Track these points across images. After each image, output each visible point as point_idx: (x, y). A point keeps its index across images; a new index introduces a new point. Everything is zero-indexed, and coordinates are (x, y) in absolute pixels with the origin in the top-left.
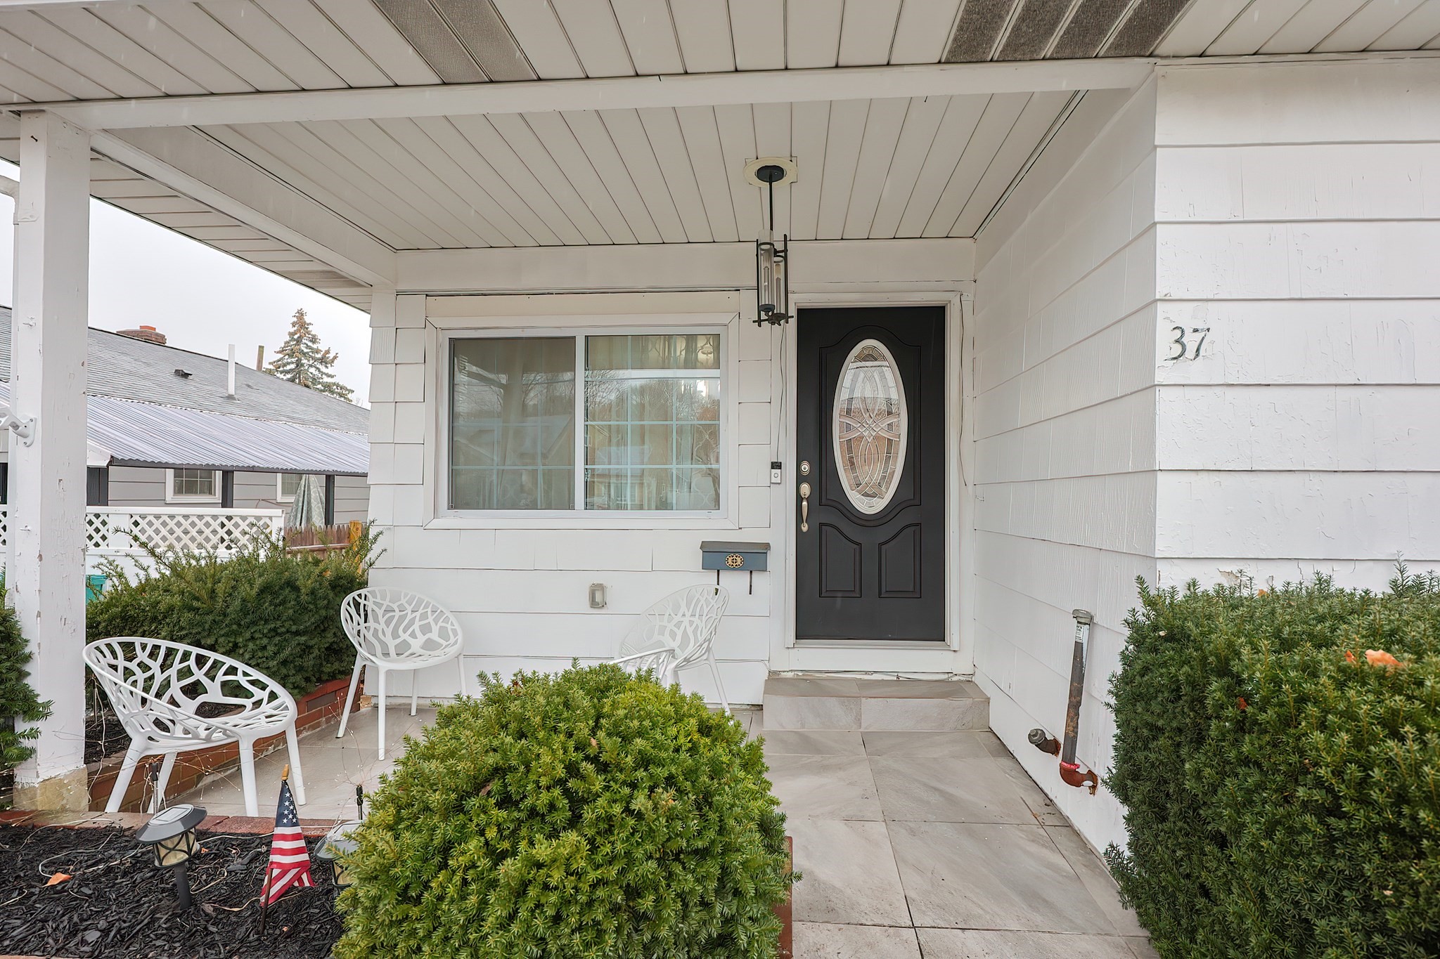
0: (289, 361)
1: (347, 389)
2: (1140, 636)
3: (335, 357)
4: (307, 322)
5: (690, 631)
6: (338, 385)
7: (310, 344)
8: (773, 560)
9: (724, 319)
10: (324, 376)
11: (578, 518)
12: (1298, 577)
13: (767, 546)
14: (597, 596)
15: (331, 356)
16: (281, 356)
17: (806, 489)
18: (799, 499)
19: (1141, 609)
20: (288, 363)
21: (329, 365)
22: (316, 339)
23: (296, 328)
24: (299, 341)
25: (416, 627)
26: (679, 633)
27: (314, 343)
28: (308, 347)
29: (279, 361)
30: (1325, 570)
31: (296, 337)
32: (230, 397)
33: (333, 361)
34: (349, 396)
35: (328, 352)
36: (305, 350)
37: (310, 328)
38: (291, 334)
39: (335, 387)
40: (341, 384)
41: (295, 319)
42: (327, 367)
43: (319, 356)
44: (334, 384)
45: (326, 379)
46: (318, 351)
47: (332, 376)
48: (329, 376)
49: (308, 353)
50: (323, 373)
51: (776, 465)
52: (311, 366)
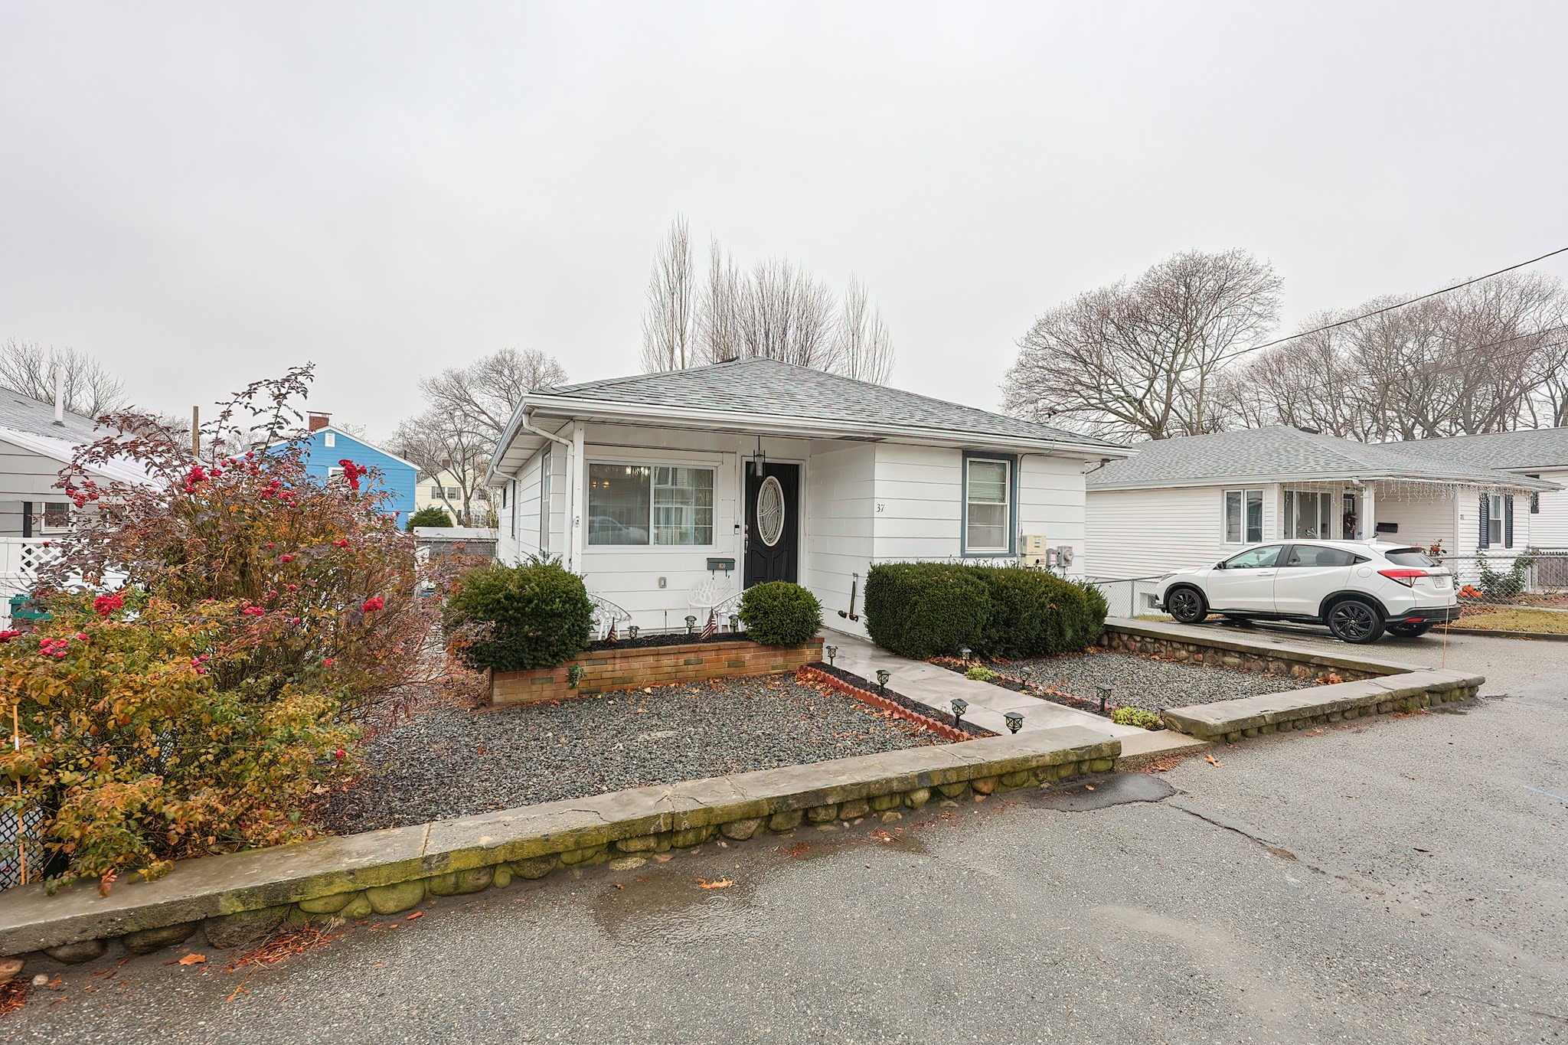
2: (870, 576)
5: (710, 594)
8: (737, 565)
9: (717, 464)
11: (652, 547)
12: (899, 561)
13: (733, 559)
14: (663, 583)
17: (748, 536)
18: (745, 540)
19: (871, 569)
26: (705, 595)
30: (905, 560)
32: (58, 423)
51: (736, 526)
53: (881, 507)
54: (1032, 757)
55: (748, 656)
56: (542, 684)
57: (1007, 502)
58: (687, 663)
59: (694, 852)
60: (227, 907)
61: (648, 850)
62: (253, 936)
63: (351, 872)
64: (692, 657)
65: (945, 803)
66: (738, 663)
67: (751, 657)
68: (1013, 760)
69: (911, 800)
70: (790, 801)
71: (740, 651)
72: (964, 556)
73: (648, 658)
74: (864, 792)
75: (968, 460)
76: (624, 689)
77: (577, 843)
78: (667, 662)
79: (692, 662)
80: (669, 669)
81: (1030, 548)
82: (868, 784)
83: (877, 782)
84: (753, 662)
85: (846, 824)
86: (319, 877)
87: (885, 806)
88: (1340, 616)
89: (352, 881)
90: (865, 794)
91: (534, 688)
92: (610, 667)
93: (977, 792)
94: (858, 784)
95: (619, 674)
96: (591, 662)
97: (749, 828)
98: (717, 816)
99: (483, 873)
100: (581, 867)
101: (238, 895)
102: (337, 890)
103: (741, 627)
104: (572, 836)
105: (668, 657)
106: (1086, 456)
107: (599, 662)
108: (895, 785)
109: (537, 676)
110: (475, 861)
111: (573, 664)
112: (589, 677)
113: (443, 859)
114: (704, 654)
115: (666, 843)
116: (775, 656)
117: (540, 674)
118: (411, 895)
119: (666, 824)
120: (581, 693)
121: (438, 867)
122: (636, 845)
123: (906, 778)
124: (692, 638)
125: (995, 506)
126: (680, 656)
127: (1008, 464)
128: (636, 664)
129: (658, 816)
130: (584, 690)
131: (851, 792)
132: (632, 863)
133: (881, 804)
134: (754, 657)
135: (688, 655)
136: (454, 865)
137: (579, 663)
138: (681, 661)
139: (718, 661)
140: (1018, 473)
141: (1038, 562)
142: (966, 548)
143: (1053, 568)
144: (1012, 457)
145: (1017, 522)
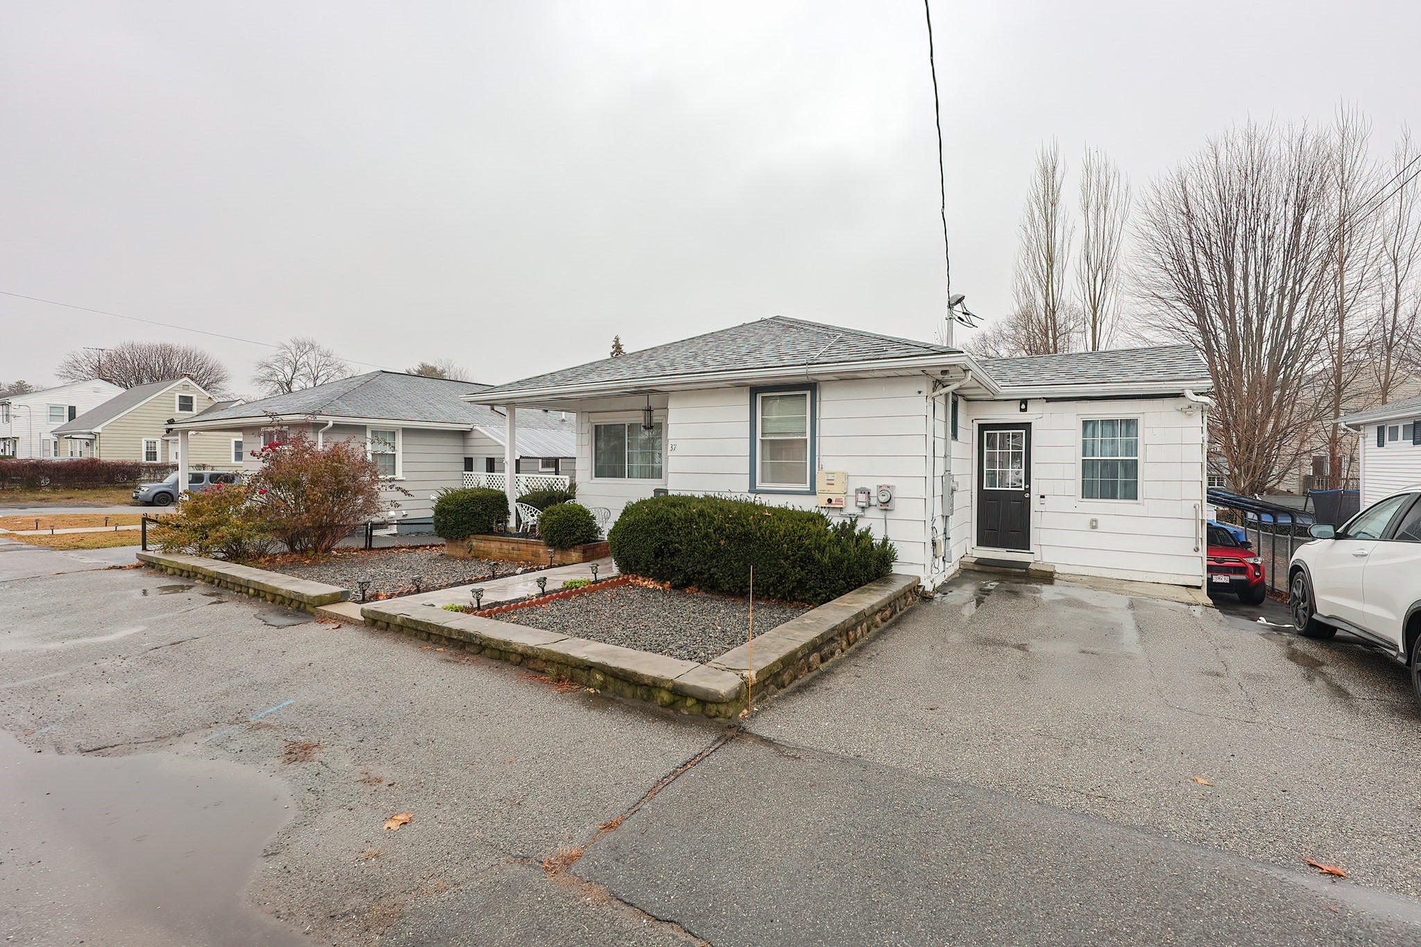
11: (626, 480)
32: (563, 420)
53: (674, 447)
56: (460, 548)
57: (808, 437)
64: (515, 546)
66: (536, 555)
68: (273, 587)
71: (538, 547)
72: (753, 491)
73: (497, 543)
75: (758, 396)
76: (486, 557)
81: (821, 486)
91: (457, 550)
92: (482, 544)
95: (486, 549)
96: (476, 540)
107: (479, 541)
109: (458, 544)
111: (469, 540)
112: (475, 548)
120: (472, 557)
125: (795, 440)
126: (510, 544)
127: (808, 393)
128: (493, 545)
130: (474, 555)
131: (233, 578)
135: (513, 544)
137: (472, 539)
139: (528, 551)
140: (818, 403)
141: (830, 501)
142: (757, 484)
143: (865, 510)
144: (811, 387)
145: (817, 458)
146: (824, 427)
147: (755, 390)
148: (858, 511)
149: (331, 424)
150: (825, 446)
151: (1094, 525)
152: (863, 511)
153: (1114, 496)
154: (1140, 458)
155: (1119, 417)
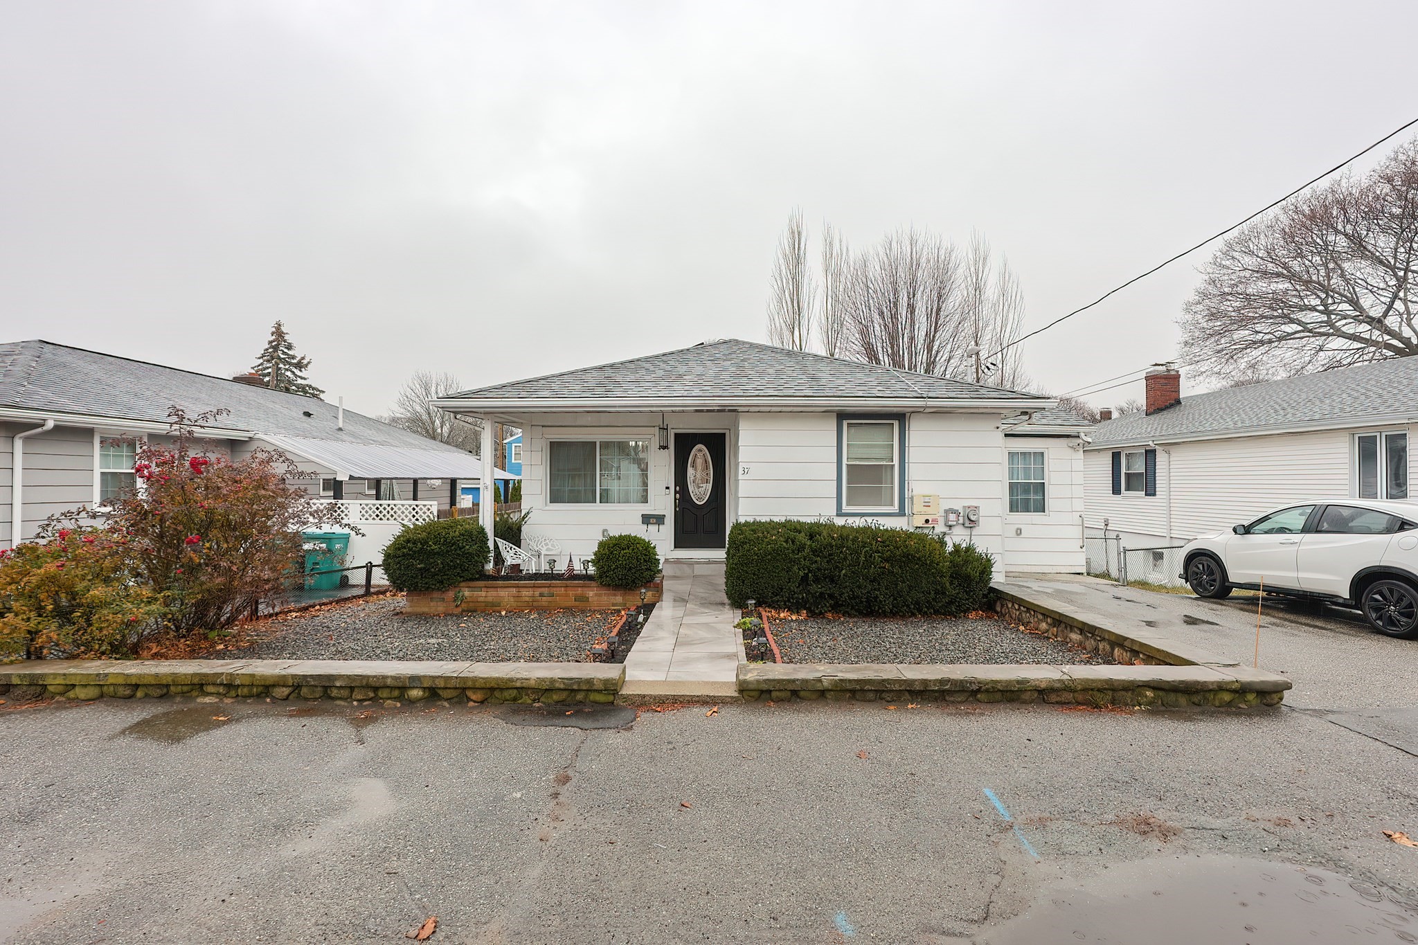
0: (268, 365)
1: (319, 391)
3: (309, 363)
4: (285, 332)
6: (310, 387)
7: (286, 350)
8: (666, 520)
9: (650, 436)
10: (298, 379)
11: (598, 506)
13: (665, 516)
14: (606, 534)
15: (305, 362)
16: (261, 361)
17: (678, 496)
18: (675, 499)
20: (268, 368)
21: (303, 369)
22: (291, 346)
23: (274, 337)
24: (276, 348)
25: (543, 544)
27: (289, 349)
28: (284, 353)
29: (259, 366)
30: (772, 518)
31: (274, 344)
32: (340, 429)
33: (307, 365)
34: (322, 396)
35: (303, 358)
36: (282, 356)
37: (286, 337)
38: (270, 342)
39: (307, 388)
40: (313, 386)
41: (274, 329)
42: (301, 371)
43: (295, 361)
44: (307, 385)
45: (300, 381)
46: (294, 357)
47: (305, 379)
48: (302, 378)
49: (284, 359)
50: (296, 376)
51: (667, 488)
52: (287, 370)
53: (746, 470)
54: (518, 679)
55: (591, 594)
56: (437, 602)
57: (896, 462)
58: (541, 595)
59: (249, 701)
60: (15, 681)
61: (218, 694)
62: (28, 697)
63: (64, 675)
64: (545, 591)
65: (440, 703)
66: (582, 599)
67: (593, 593)
68: (498, 679)
69: (408, 695)
70: (309, 679)
71: (586, 589)
72: (840, 514)
73: (511, 589)
74: (364, 682)
75: (845, 423)
76: (489, 610)
77: (173, 681)
78: (526, 593)
79: (545, 595)
80: (527, 599)
81: (918, 507)
82: (368, 677)
83: (375, 676)
84: (596, 598)
85: (355, 703)
86: (52, 674)
87: (385, 695)
88: (1377, 600)
89: (64, 679)
90: (364, 683)
91: (432, 604)
92: (483, 594)
93: (469, 699)
94: (361, 676)
95: (490, 599)
96: (470, 589)
97: (283, 692)
98: (257, 680)
99: (127, 688)
100: (182, 697)
101: (19, 676)
102: (58, 682)
103: (592, 570)
104: (171, 676)
105: (527, 589)
106: (1002, 411)
107: (476, 589)
108: (389, 682)
109: (434, 596)
110: (121, 681)
111: (458, 589)
112: (469, 599)
113: (106, 676)
114: (555, 589)
115: (234, 692)
116: (615, 595)
117: (436, 595)
118: (92, 692)
119: (226, 680)
120: (463, 611)
121: (103, 680)
122: (210, 689)
123: (399, 678)
124: (551, 576)
125: (882, 465)
126: (536, 589)
127: (896, 424)
128: (503, 593)
129: (223, 674)
130: (466, 609)
131: (354, 680)
132: (207, 700)
133: (382, 694)
134: (596, 595)
135: (543, 589)
136: (110, 681)
137: (462, 589)
138: (537, 593)
139: (567, 595)
140: (907, 432)
141: (927, 521)
142: (844, 508)
143: (952, 528)
144: (901, 417)
145: (906, 482)
146: (913, 454)
147: (842, 416)
148: (945, 529)
149: (50, 424)
150: (914, 472)
151: (1019, 532)
152: (950, 529)
153: (1028, 511)
154: (1046, 481)
155: (1032, 451)
